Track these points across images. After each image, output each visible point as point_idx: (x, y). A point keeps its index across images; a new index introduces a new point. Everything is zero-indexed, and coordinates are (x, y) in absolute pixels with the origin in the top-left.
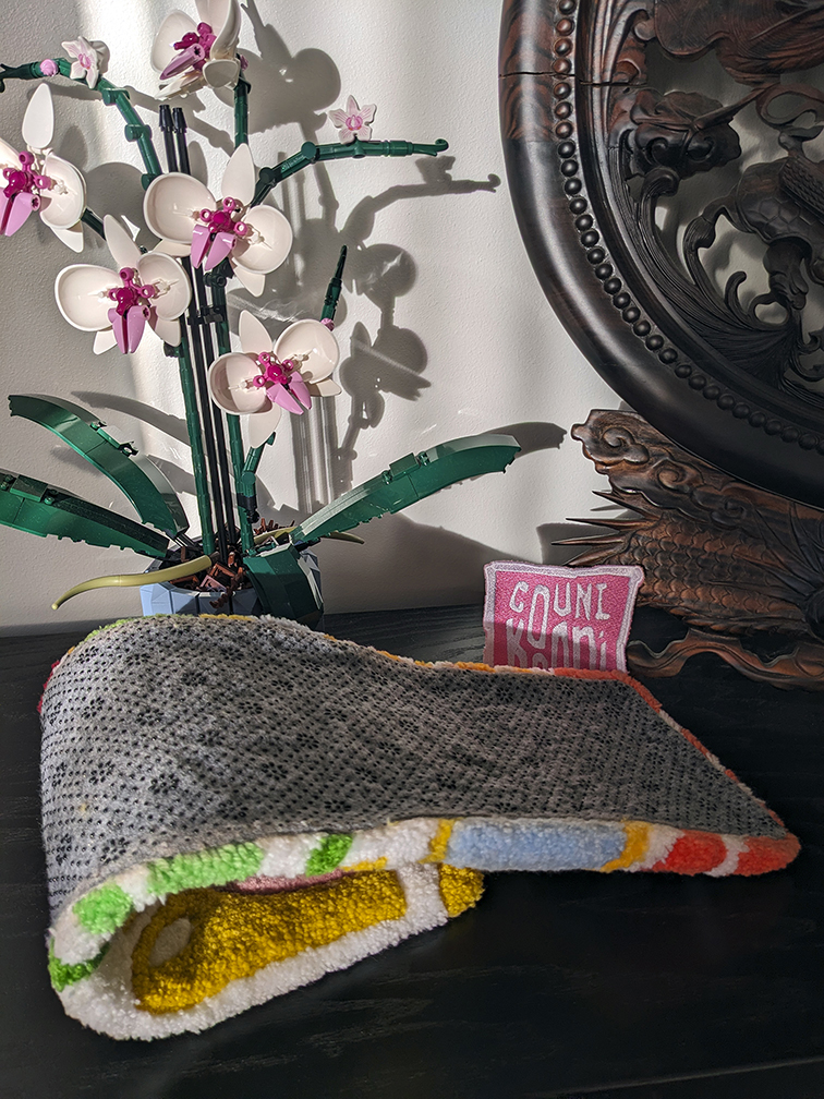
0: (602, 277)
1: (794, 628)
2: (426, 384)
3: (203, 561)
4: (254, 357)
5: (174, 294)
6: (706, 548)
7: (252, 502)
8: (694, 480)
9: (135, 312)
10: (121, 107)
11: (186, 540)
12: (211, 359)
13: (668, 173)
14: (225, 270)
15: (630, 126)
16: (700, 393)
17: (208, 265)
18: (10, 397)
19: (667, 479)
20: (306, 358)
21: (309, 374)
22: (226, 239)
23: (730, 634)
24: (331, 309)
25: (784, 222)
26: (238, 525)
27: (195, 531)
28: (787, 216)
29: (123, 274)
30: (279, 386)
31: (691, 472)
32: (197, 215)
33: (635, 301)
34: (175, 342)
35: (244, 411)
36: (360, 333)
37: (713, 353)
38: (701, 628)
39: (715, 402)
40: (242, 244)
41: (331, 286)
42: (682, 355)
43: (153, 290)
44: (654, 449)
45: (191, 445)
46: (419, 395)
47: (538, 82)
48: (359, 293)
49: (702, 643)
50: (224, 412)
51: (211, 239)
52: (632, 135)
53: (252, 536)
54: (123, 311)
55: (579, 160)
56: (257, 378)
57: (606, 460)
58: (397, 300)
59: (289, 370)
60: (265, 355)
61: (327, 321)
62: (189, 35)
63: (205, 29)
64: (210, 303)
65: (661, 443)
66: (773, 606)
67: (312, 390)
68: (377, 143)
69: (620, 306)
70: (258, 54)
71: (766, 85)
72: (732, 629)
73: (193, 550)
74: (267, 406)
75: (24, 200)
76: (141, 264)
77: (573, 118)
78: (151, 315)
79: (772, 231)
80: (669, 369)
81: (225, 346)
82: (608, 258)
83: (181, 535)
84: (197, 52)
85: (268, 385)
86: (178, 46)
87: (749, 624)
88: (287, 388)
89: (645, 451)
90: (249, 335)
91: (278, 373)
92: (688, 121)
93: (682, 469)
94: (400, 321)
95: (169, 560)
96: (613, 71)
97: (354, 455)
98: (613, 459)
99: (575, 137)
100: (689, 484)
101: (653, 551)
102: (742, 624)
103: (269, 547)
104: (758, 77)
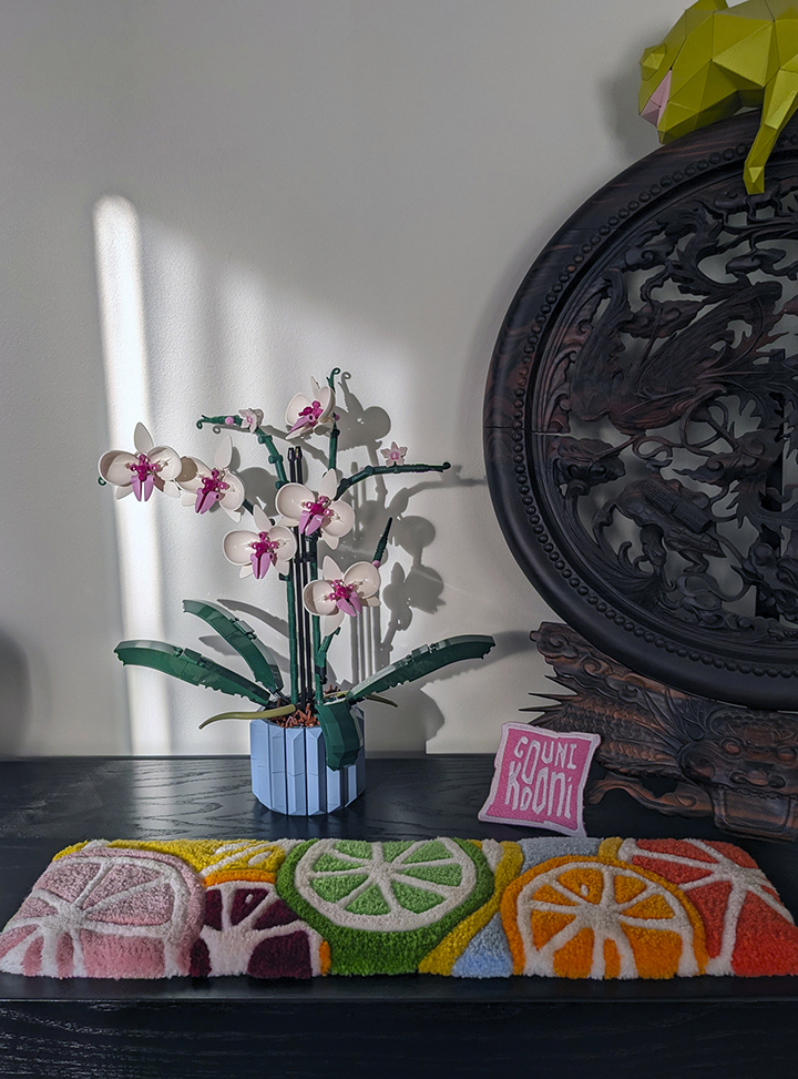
0: (543, 542)
1: (671, 772)
2: (443, 603)
3: (290, 708)
4: (331, 582)
5: (287, 547)
6: (615, 716)
7: (324, 672)
8: (607, 670)
9: (265, 556)
10: (268, 446)
11: (281, 695)
12: (306, 583)
13: (580, 484)
14: (318, 533)
15: (558, 456)
16: (603, 614)
17: (309, 531)
18: (184, 601)
19: (589, 668)
20: (361, 583)
21: (362, 593)
22: (318, 518)
23: (632, 776)
24: (380, 556)
25: (648, 514)
26: (314, 688)
27: (287, 691)
28: (649, 512)
29: (261, 535)
30: (343, 599)
31: (604, 665)
32: (304, 504)
33: (562, 557)
34: (286, 574)
35: (323, 614)
36: (398, 569)
37: (614, 590)
38: (614, 770)
39: (612, 621)
40: (327, 521)
41: (381, 541)
42: (591, 590)
43: (276, 544)
44: (581, 649)
45: (290, 637)
46: (436, 610)
47: (503, 432)
48: (397, 545)
49: (614, 782)
50: (311, 614)
51: (311, 518)
52: (559, 462)
53: (322, 695)
54: (259, 555)
55: (528, 475)
56: (331, 595)
57: (551, 655)
58: (424, 550)
59: (351, 590)
60: (337, 581)
61: (376, 562)
62: (307, 408)
63: (317, 404)
64: (308, 550)
65: (585, 645)
66: (659, 756)
67: (363, 603)
68: (408, 466)
69: (553, 560)
70: (346, 409)
71: (636, 437)
72: (633, 772)
73: (284, 701)
74: (336, 611)
75: (211, 495)
76: (271, 531)
77: (524, 452)
78: (274, 559)
79: (640, 519)
80: (584, 598)
81: (315, 576)
82: (546, 531)
83: (278, 691)
84: (311, 418)
85: (337, 598)
86: (300, 415)
87: (643, 769)
88: (348, 601)
89: (576, 650)
90: (329, 570)
91: (343, 593)
92: (589, 456)
93: (599, 663)
94: (425, 561)
95: (269, 706)
96: (549, 426)
97: (392, 648)
98: (556, 655)
99: (525, 462)
100: (603, 673)
101: (581, 716)
102: (639, 768)
103: (332, 700)
104: (632, 432)
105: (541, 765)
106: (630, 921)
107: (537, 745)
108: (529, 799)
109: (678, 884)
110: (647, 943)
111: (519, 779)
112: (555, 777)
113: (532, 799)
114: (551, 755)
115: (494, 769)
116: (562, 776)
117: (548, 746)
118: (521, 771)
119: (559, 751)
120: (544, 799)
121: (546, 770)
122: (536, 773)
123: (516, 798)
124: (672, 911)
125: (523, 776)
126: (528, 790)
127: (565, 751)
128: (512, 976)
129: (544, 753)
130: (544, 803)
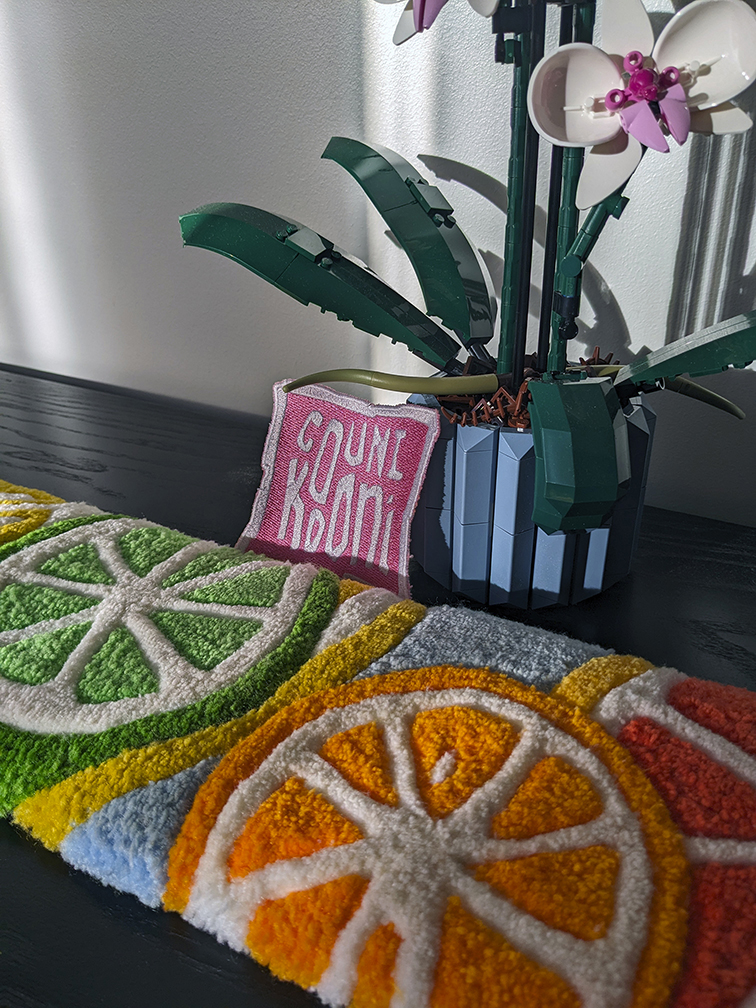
3: (488, 380)
7: (570, 306)
11: (482, 351)
20: (705, 70)
21: (701, 96)
30: (642, 107)
56: (614, 94)
83: (477, 344)
85: (628, 107)
88: (655, 109)
95: (451, 371)
105: (342, 468)
106: (481, 901)
107: (337, 429)
108: (320, 532)
109: (690, 832)
110: (477, 986)
111: (303, 492)
112: (365, 493)
113: (325, 534)
114: (361, 450)
115: (262, 472)
116: (377, 492)
117: (357, 435)
118: (308, 477)
119: (376, 442)
120: (346, 534)
121: (351, 478)
122: (334, 483)
123: (297, 530)
124: (609, 921)
125: (312, 489)
126: (317, 515)
127: (385, 444)
128: (160, 909)
129: (348, 446)
130: (345, 541)
